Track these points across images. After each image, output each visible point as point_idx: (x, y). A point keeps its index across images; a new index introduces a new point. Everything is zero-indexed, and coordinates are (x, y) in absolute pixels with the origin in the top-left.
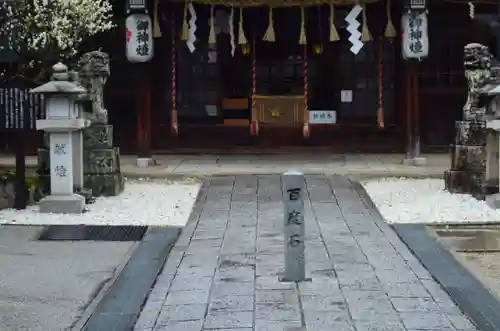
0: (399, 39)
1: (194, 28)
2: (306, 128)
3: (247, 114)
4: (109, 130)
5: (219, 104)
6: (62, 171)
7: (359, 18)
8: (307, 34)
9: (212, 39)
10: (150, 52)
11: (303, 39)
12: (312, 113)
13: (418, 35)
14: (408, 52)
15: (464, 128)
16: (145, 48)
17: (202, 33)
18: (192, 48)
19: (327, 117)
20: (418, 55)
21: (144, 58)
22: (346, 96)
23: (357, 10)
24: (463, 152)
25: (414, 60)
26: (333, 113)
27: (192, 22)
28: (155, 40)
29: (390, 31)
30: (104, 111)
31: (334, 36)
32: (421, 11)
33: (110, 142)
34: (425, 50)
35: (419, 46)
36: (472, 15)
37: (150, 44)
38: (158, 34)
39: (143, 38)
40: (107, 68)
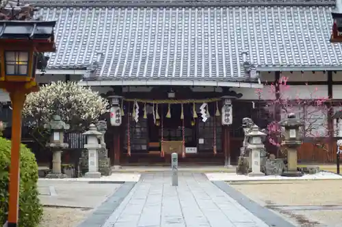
0: (221, 117)
1: (138, 112)
2: (183, 154)
3: (159, 149)
4: (107, 151)
5: (147, 145)
6: (93, 163)
7: (205, 108)
8: (184, 115)
9: (145, 117)
10: (120, 122)
11: (182, 117)
12: (187, 148)
13: (228, 115)
14: (224, 122)
15: (243, 150)
16: (119, 120)
17: (141, 114)
18: (137, 121)
19: (193, 150)
20: (228, 123)
21: (118, 124)
22: (201, 141)
23: (204, 105)
24: (242, 159)
25: (226, 125)
26: (196, 148)
27: (137, 110)
28: (122, 117)
29: (218, 114)
30: (105, 144)
31: (195, 115)
32: (230, 105)
33: (106, 155)
34: (231, 122)
35: (228, 120)
36: (254, 107)
37: (120, 118)
38: (123, 114)
39: (118, 116)
40: (106, 127)
